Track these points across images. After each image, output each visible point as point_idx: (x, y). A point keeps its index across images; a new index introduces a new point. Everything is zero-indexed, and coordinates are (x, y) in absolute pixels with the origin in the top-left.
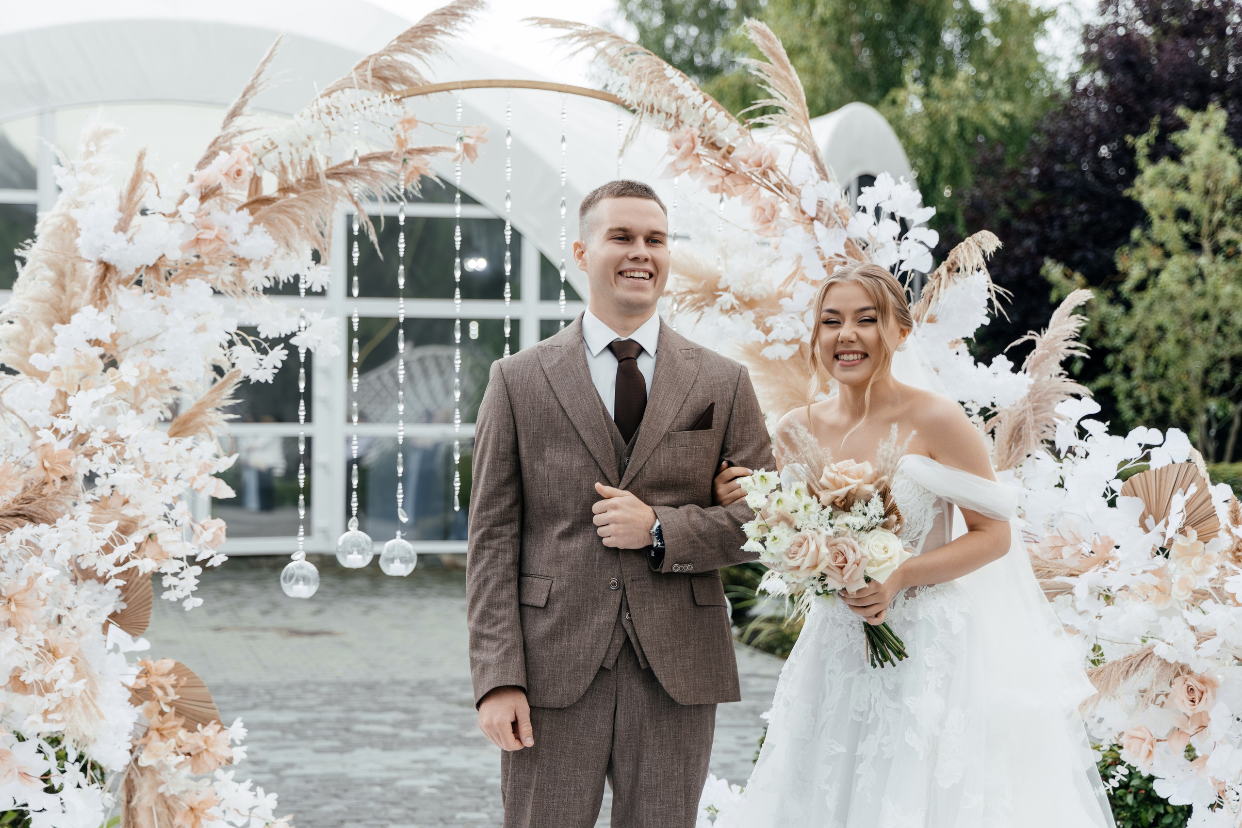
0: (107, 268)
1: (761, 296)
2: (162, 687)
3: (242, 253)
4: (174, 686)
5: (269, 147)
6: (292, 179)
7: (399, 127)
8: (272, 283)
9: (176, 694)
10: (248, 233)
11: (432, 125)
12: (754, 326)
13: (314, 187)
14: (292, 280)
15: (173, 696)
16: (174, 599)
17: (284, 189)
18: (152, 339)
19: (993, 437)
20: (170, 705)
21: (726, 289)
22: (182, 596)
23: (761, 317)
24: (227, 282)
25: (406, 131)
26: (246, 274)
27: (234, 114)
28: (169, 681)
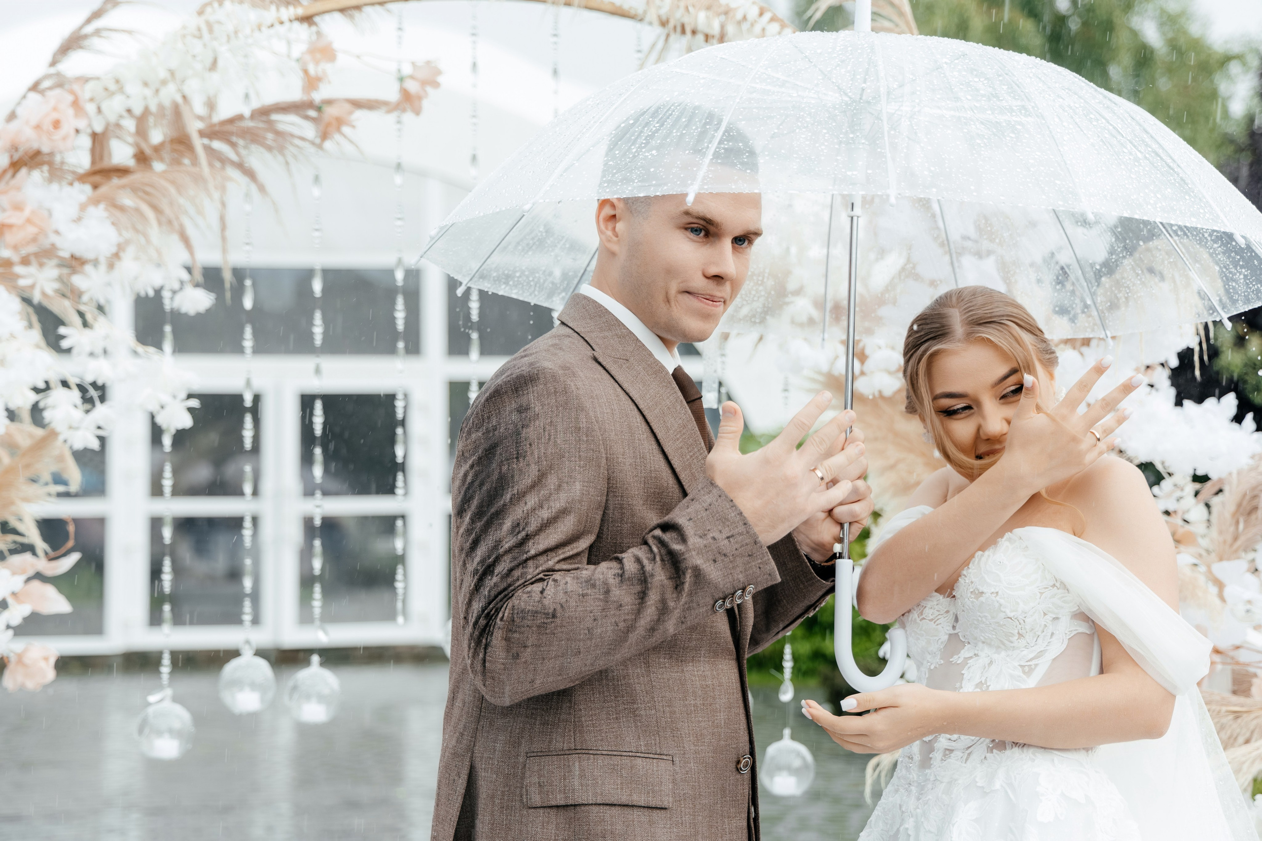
3: (69, 247)
5: (113, 87)
6: (155, 138)
7: (308, 58)
10: (79, 219)
11: (358, 57)
13: (185, 155)
24: (49, 291)
25: (317, 63)
26: (78, 281)
27: (69, 46)
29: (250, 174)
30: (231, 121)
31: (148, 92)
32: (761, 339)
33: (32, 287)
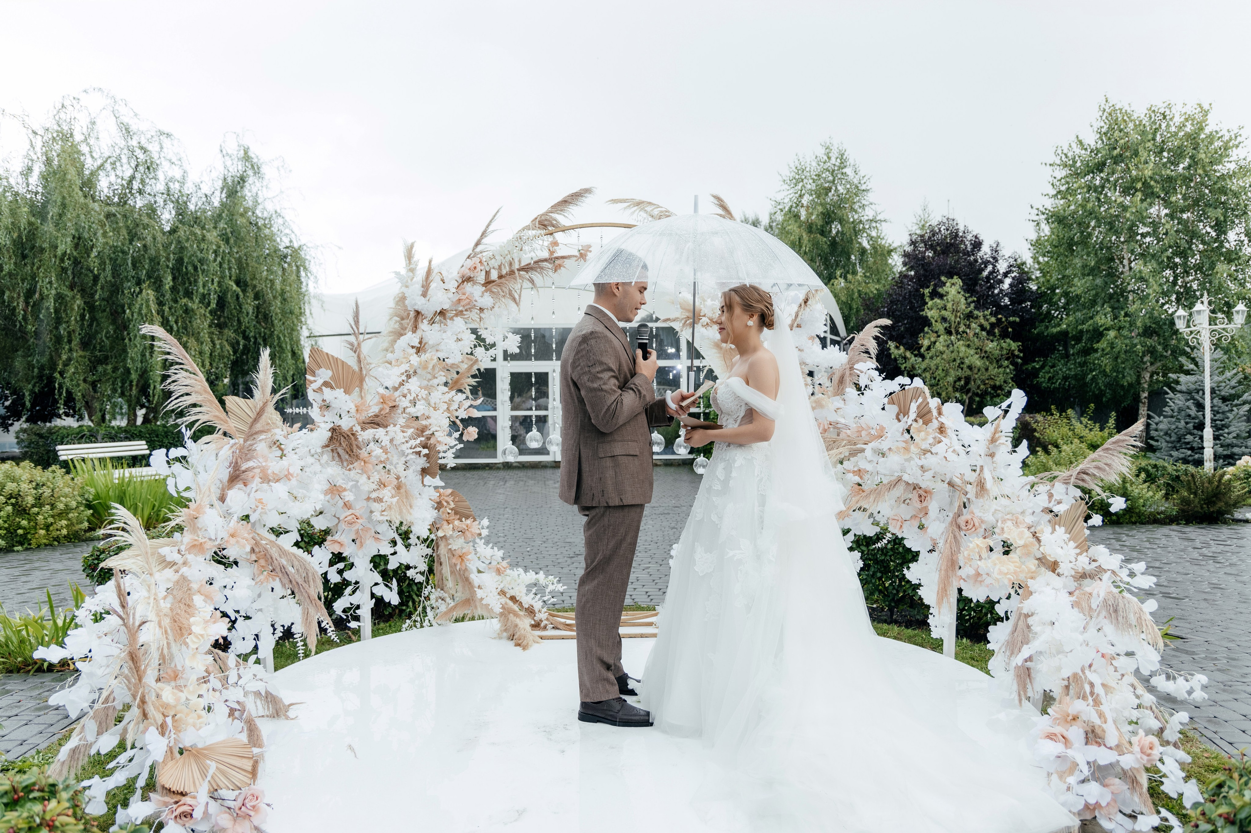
0: (418, 313)
2: (448, 502)
4: (453, 500)
5: (491, 256)
7: (550, 245)
9: (454, 504)
10: (482, 296)
15: (452, 505)
17: (501, 277)
18: (438, 344)
20: (452, 509)
21: (704, 316)
25: (553, 246)
27: (477, 244)
28: (450, 499)
29: (532, 281)
30: (527, 265)
31: (502, 258)
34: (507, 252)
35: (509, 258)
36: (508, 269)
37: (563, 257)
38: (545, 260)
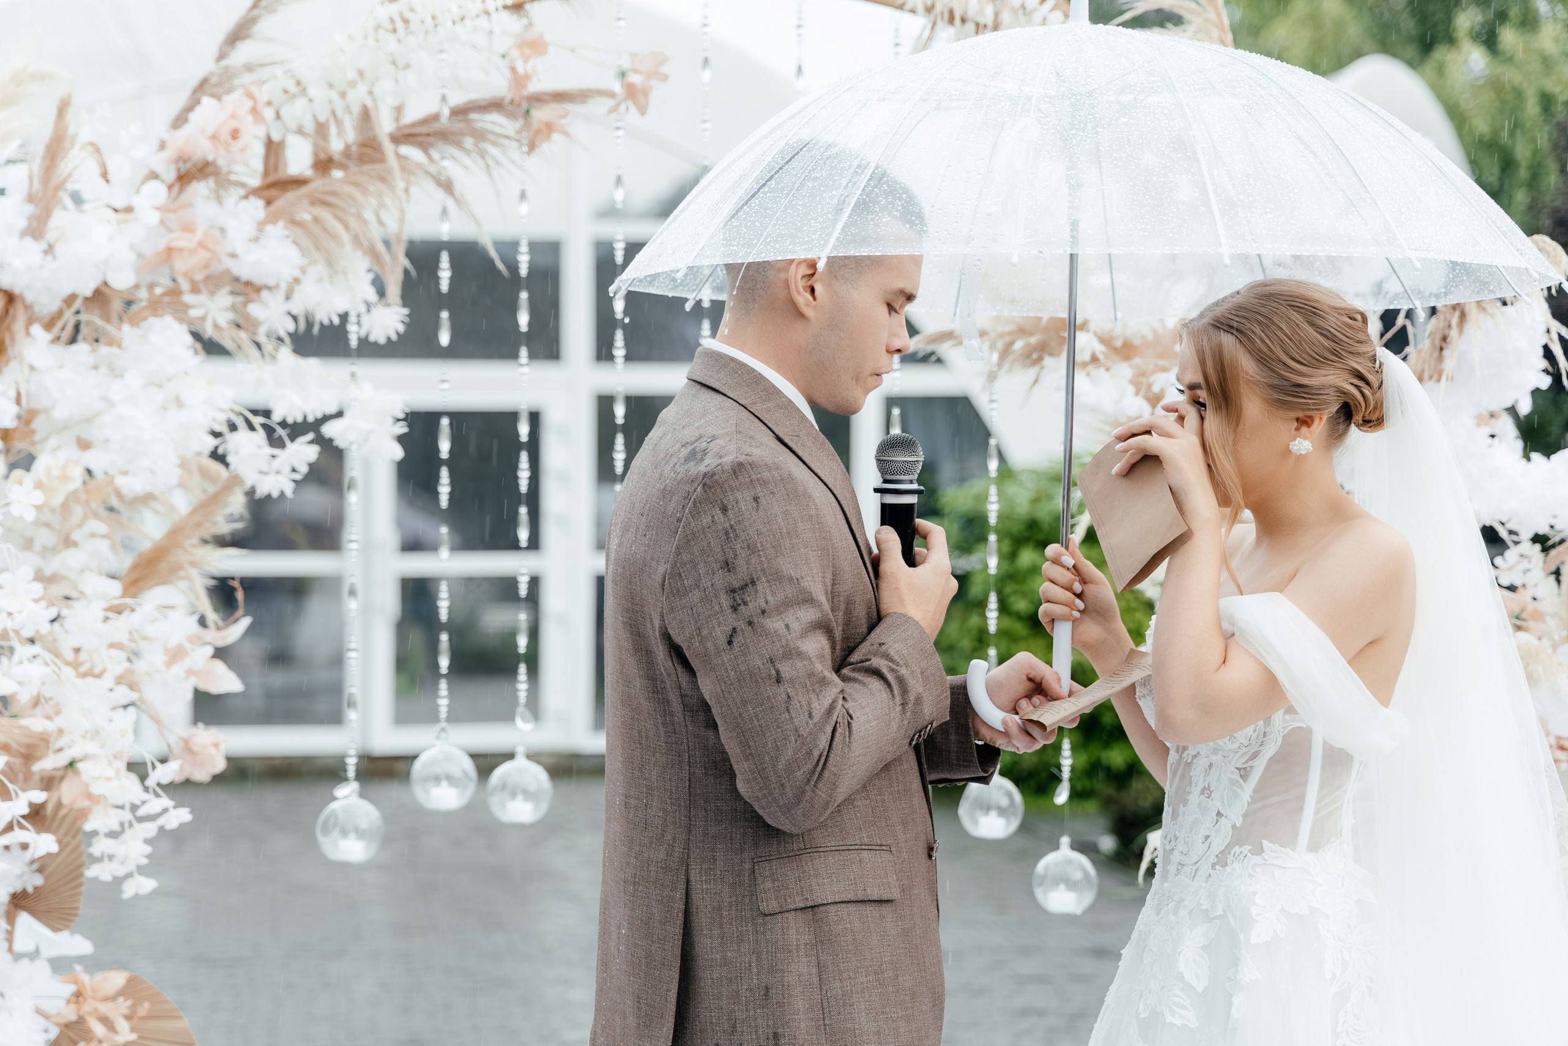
0: (9, 299)
1: (1143, 337)
2: (105, 1021)
3: (245, 272)
4: (128, 1018)
5: (293, 88)
6: (336, 145)
7: (515, 53)
8: (302, 326)
9: (133, 1030)
10: (256, 239)
11: (573, 50)
12: (1131, 390)
13: (373, 161)
14: (336, 321)
15: (126, 1034)
16: (107, 877)
17: (323, 164)
18: (89, 420)
19: (1558, 581)
22: (121, 871)
23: (1143, 374)
24: (222, 323)
25: (526, 60)
26: (254, 309)
27: (237, 35)
28: (118, 1010)
29: (447, 186)
30: (425, 121)
31: (334, 95)
32: (1036, 381)
33: (203, 319)
34: (352, 75)
35: (358, 96)
36: (351, 135)
37: (560, 97)
38: (495, 105)
